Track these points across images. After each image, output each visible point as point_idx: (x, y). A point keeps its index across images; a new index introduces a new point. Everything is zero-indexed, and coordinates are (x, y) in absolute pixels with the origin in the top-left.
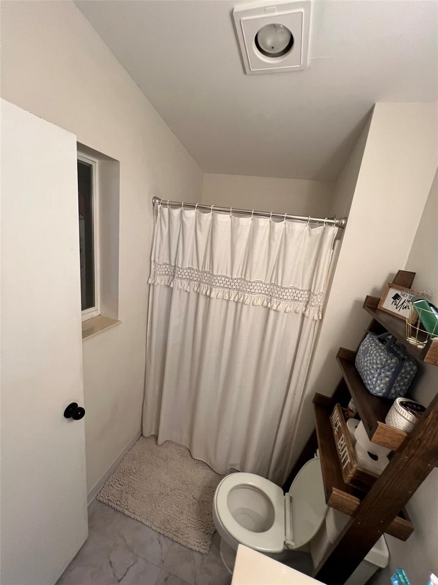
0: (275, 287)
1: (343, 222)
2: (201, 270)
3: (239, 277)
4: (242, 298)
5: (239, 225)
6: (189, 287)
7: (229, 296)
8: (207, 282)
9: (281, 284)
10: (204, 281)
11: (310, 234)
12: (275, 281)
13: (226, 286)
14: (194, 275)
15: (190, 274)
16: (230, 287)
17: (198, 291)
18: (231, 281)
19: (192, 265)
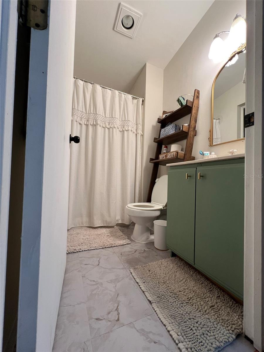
0: (125, 122)
1: (143, 99)
2: (88, 113)
3: (109, 116)
4: (112, 125)
5: (107, 92)
6: (81, 121)
7: (105, 126)
8: (93, 118)
9: (128, 119)
10: (91, 118)
11: (133, 102)
12: (124, 119)
13: (103, 120)
14: (84, 115)
15: (82, 115)
16: (105, 121)
17: (88, 123)
18: (105, 118)
19: (83, 110)
